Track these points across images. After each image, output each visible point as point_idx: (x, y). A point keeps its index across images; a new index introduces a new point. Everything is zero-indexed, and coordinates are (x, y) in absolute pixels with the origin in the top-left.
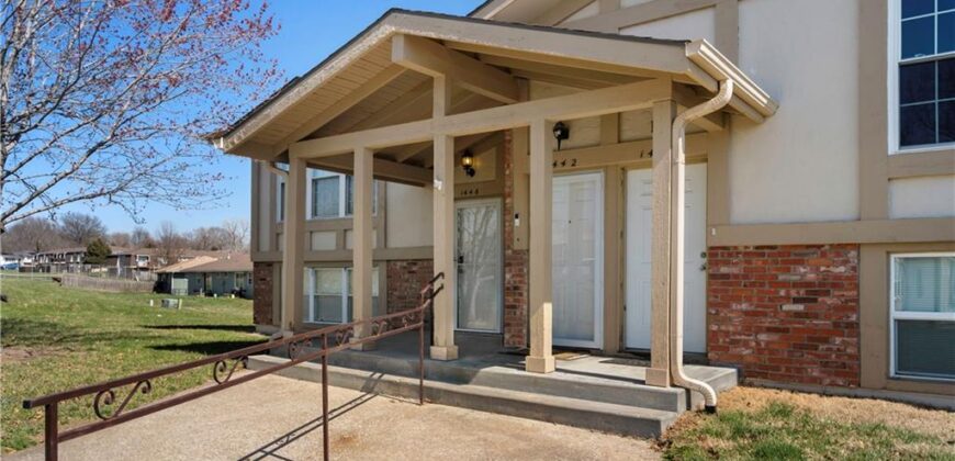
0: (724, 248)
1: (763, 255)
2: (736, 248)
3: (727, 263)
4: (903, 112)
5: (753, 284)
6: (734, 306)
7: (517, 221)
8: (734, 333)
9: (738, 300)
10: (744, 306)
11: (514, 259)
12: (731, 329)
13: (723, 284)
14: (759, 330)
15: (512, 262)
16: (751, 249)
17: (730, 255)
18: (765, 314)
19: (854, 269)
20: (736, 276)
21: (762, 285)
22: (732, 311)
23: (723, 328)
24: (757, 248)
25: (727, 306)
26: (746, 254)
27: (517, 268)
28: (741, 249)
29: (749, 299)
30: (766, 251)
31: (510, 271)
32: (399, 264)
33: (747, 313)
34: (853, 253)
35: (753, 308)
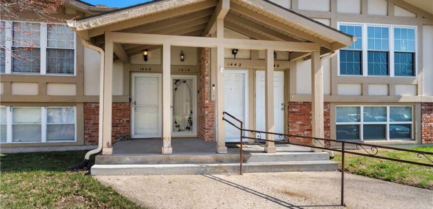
0: (294, 102)
1: (305, 105)
2: (297, 102)
3: (294, 108)
4: (341, 63)
5: (302, 115)
6: (297, 122)
7: (214, 88)
8: (297, 132)
9: (298, 120)
10: (300, 122)
11: (210, 104)
12: (296, 130)
13: (294, 115)
14: (304, 130)
15: (209, 106)
16: (302, 103)
17: (296, 105)
18: (306, 125)
19: (329, 109)
20: (297, 112)
21: (305, 115)
22: (296, 124)
23: (294, 130)
24: (304, 102)
25: (295, 122)
26: (300, 105)
27: (211, 108)
28: (299, 103)
29: (301, 120)
30: (306, 104)
31: (208, 110)
32: (94, 105)
33: (300, 125)
34: (329, 105)
35: (302, 123)
